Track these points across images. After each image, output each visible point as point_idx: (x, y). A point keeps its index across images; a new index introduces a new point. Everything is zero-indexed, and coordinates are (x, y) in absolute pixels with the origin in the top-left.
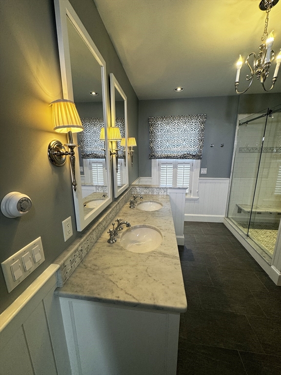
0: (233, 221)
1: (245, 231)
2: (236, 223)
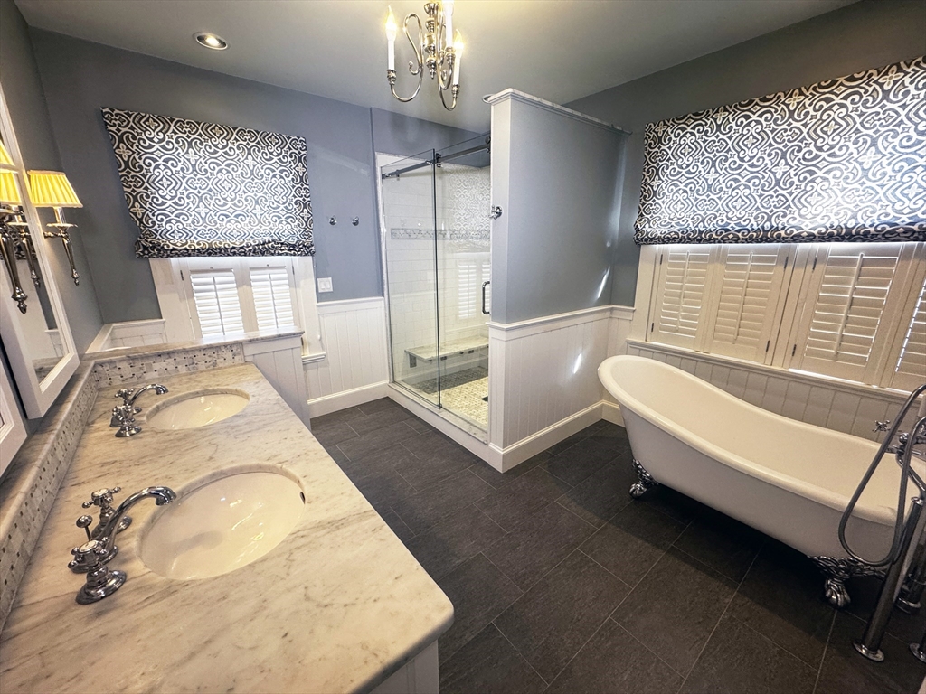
0: (408, 386)
1: (433, 398)
2: (414, 390)
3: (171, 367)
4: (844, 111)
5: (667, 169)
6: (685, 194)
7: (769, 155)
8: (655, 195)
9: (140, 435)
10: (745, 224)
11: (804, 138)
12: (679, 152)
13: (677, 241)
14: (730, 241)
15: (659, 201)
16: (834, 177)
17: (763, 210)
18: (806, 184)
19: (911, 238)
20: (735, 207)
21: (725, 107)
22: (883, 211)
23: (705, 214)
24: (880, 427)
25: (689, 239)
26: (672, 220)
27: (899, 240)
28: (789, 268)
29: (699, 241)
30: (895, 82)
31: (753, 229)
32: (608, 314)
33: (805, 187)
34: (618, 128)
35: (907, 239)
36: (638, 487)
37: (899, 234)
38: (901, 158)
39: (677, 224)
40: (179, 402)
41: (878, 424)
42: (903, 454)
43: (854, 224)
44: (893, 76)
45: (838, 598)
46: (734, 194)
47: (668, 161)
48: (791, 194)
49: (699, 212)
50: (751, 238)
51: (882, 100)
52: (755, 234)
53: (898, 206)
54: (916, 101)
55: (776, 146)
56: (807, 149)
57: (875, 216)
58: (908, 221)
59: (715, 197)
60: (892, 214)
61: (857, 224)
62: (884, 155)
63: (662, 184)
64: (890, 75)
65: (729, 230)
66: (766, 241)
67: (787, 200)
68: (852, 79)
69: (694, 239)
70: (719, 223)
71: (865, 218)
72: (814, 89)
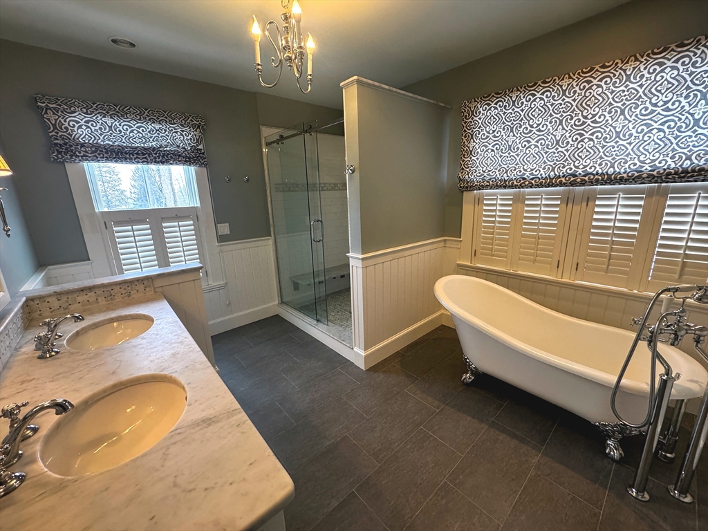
3: (92, 299)
4: (600, 89)
5: (479, 134)
6: (493, 153)
7: (551, 122)
8: (471, 154)
9: (59, 356)
10: (536, 173)
11: (574, 110)
12: (486, 122)
13: (489, 188)
14: (527, 187)
15: (475, 158)
16: (597, 137)
17: (549, 163)
18: (578, 144)
19: (653, 181)
20: (529, 162)
21: (517, 88)
22: (631, 162)
23: (508, 167)
24: (635, 322)
25: (497, 186)
26: (484, 172)
27: (644, 183)
28: (570, 205)
29: (505, 187)
30: (634, 68)
31: (542, 177)
32: (442, 244)
33: (577, 145)
34: (441, 104)
35: (650, 182)
36: (468, 377)
37: (644, 178)
38: (642, 123)
39: (488, 175)
40: (97, 327)
41: (634, 320)
42: (652, 342)
43: (613, 171)
44: (632, 64)
45: (616, 454)
46: (528, 152)
47: (479, 128)
48: (567, 150)
49: (503, 166)
50: (541, 183)
51: (625, 82)
52: (544, 181)
53: (642, 158)
54: (649, 82)
55: (555, 116)
56: (577, 118)
57: (627, 166)
58: (650, 169)
59: (514, 154)
60: (639, 164)
61: (614, 172)
62: (630, 121)
63: (476, 145)
64: (630, 63)
65: (525, 179)
66: (552, 186)
67: (565, 156)
68: (604, 67)
69: (501, 186)
70: (518, 173)
71: (620, 167)
72: (579, 74)
